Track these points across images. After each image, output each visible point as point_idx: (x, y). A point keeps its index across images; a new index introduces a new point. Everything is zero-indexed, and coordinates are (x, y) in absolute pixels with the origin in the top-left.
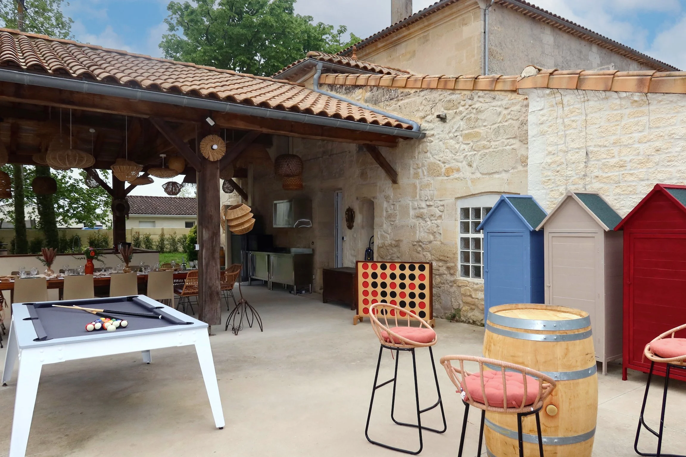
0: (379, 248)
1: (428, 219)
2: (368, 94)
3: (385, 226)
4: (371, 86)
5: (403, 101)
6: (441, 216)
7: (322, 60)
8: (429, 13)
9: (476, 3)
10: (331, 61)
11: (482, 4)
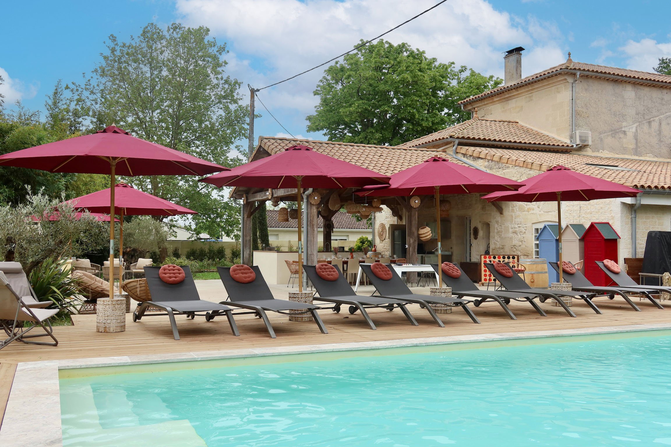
0: (493, 249)
1: (518, 234)
2: (486, 163)
3: (496, 238)
4: (488, 159)
5: (506, 170)
6: (525, 232)
7: (458, 138)
8: (532, 83)
9: (566, 79)
10: (463, 138)
11: (570, 80)
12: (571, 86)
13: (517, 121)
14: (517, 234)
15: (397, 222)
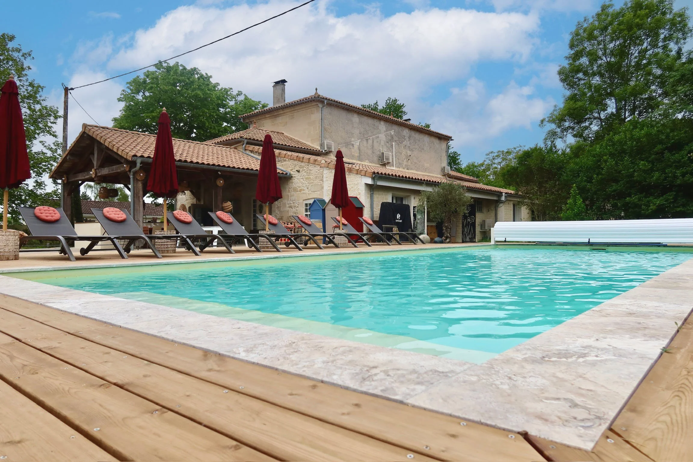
3: (276, 211)
6: (298, 207)
7: (246, 139)
8: (294, 105)
9: (317, 105)
10: (250, 139)
11: (320, 105)
12: (321, 109)
13: (283, 132)
14: (292, 208)
15: (196, 202)
